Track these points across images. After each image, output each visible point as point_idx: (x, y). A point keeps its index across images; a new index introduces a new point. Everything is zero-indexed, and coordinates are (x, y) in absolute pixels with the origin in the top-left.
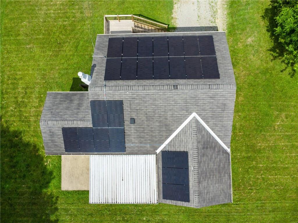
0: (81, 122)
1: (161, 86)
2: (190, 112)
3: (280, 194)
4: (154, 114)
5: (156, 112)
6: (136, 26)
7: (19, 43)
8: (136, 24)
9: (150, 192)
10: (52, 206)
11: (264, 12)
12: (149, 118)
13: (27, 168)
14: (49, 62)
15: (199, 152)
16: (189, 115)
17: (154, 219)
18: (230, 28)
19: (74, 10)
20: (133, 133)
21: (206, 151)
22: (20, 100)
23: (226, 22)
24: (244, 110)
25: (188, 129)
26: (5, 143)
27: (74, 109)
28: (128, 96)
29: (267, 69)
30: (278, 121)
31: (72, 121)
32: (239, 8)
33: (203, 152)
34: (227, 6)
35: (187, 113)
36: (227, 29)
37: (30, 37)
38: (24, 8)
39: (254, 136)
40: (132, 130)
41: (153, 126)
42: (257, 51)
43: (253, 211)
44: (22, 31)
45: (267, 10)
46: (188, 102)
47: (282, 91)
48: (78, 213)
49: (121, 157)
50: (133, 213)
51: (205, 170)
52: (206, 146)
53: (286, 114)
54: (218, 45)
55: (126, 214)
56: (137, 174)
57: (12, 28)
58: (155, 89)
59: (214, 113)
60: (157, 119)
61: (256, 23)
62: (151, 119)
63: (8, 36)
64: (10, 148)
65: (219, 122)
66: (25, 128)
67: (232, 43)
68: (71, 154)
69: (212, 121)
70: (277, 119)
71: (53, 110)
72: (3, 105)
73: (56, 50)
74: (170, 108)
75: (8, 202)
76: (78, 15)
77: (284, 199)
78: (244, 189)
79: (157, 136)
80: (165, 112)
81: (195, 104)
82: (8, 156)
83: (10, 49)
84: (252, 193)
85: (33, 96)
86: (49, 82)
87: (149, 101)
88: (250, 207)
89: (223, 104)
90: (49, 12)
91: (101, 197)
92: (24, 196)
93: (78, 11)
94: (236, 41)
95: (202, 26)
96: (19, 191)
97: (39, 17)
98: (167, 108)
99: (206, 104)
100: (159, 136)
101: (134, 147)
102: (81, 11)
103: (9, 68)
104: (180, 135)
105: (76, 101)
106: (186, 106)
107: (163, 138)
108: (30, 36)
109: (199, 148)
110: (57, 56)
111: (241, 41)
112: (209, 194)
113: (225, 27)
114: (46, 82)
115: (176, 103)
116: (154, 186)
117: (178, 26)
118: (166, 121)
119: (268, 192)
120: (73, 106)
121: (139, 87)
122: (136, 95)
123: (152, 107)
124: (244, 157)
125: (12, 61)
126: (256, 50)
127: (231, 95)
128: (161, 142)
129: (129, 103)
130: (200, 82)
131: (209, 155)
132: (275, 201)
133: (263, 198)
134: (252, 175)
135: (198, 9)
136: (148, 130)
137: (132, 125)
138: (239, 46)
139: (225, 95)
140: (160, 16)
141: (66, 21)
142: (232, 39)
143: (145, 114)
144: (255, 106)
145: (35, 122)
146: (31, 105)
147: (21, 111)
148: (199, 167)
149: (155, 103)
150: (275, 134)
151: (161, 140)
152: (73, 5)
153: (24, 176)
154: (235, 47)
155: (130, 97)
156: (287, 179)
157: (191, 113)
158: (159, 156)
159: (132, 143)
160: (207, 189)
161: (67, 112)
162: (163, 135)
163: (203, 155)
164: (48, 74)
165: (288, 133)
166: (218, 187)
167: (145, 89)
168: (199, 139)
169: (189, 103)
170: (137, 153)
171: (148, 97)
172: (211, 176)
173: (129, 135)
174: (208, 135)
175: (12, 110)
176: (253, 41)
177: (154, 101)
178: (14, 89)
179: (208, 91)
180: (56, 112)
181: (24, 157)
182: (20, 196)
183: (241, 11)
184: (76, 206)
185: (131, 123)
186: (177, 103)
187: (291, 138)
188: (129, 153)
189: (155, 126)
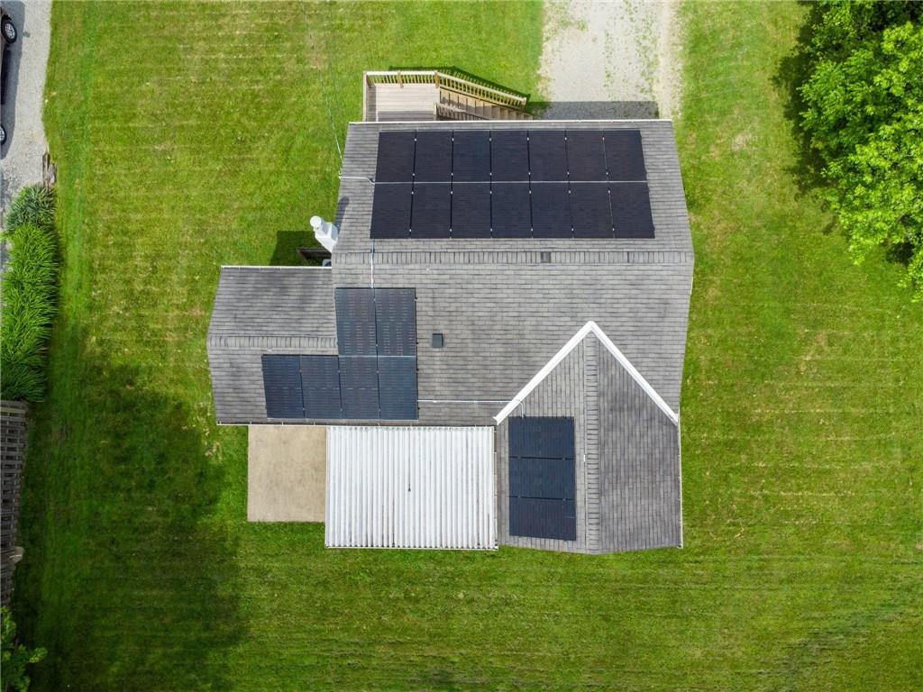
0: (311, 342)
1: (510, 255)
2: (579, 319)
3: (807, 540)
4: (491, 323)
5: (497, 318)
6: (443, 101)
7: (133, 138)
8: (445, 94)
9: (478, 520)
10: (223, 561)
11: (779, 66)
12: (479, 334)
13: (159, 463)
14: (215, 188)
15: (602, 418)
16: (577, 328)
17: (484, 595)
18: (690, 107)
19: (280, 52)
20: (439, 371)
21: (618, 416)
22: (138, 287)
23: (679, 90)
24: (720, 322)
25: (576, 361)
26: (100, 398)
27: (291, 309)
28: (428, 277)
29: (783, 217)
30: (809, 351)
31: (288, 339)
32: (714, 56)
33: (610, 420)
34: (685, 48)
35: (574, 323)
36: (682, 111)
37: (164, 124)
38: (145, 44)
39: (744, 389)
40: (436, 363)
41: (488, 354)
42: (759, 169)
43: (737, 580)
44: (142, 105)
45: (786, 62)
46: (576, 296)
47: (821, 274)
48: (291, 579)
49: (407, 432)
50: (431, 580)
51: (614, 463)
52: (618, 405)
53: (829, 335)
54: (654, 153)
55: (413, 584)
56: (446, 475)
57: (114, 96)
58: (495, 261)
59: (639, 324)
60: (499, 337)
61: (758, 97)
62: (485, 337)
63: (105, 119)
64: (113, 413)
65: (652, 347)
66: (153, 360)
67: (693, 146)
68: (280, 423)
69: (634, 342)
70: (806, 344)
71: (238, 312)
72: (94, 300)
73: (232, 157)
74: (531, 310)
75: (109, 549)
76: (290, 66)
77: (819, 551)
78: (716, 523)
79: (498, 380)
80: (520, 319)
81: (592, 300)
82: (109, 432)
83: (111, 153)
84: (735, 533)
85: (173, 277)
86: (216, 243)
87: (482, 291)
88: (730, 569)
89: (662, 301)
90: (213, 57)
91: (355, 532)
92: (152, 535)
93: (290, 55)
94: (705, 141)
95: (616, 100)
96: (137, 521)
97: (188, 70)
98: (523, 309)
99: (620, 301)
100: (504, 380)
101: (441, 406)
102: (298, 57)
103: (109, 203)
104: (554, 378)
105: (295, 290)
106: (571, 306)
107: (511, 385)
108: (163, 119)
109: (602, 409)
110: (234, 174)
111: (718, 141)
112: (623, 522)
113: (678, 105)
114: (205, 243)
115: (546, 296)
116: (488, 506)
117: (553, 99)
118: (521, 341)
119: (779, 532)
120: (288, 301)
121: (457, 255)
122: (448, 277)
123: (488, 305)
124: (719, 443)
125: (116, 185)
126: (756, 166)
127: (682, 278)
128: (508, 393)
129: (431, 295)
130: (607, 246)
131: (626, 427)
132: (794, 556)
133: (763, 547)
134: (738, 488)
135: (607, 54)
136: (476, 363)
137: (437, 350)
138: (713, 154)
139: (666, 278)
140: (508, 72)
141: (260, 81)
142: (694, 135)
143: (470, 323)
144: (749, 313)
145: (179, 345)
146: (169, 301)
147: (141, 316)
148: (601, 455)
149: (494, 296)
150: (799, 384)
151: (507, 389)
152: (277, 40)
153: (152, 485)
154: (703, 157)
155: (434, 281)
156: (827, 501)
157: (582, 323)
158: (503, 430)
159: (437, 397)
160: (619, 511)
161: (274, 317)
162: (514, 376)
163: (612, 427)
164: (211, 221)
165: (832, 383)
166: (646, 506)
167: (472, 262)
168: (602, 387)
169: (580, 296)
170: (448, 422)
171: (477, 281)
172: (631, 480)
173: (428, 377)
174: (625, 378)
175: (118, 313)
176: (747, 144)
177: (493, 291)
178: (123, 259)
179: (624, 268)
180: (246, 316)
181: (151, 436)
182: (140, 534)
183: (720, 64)
184: (284, 561)
185: (434, 346)
186: (550, 296)
187: (841, 397)
188: (425, 422)
189: (492, 354)
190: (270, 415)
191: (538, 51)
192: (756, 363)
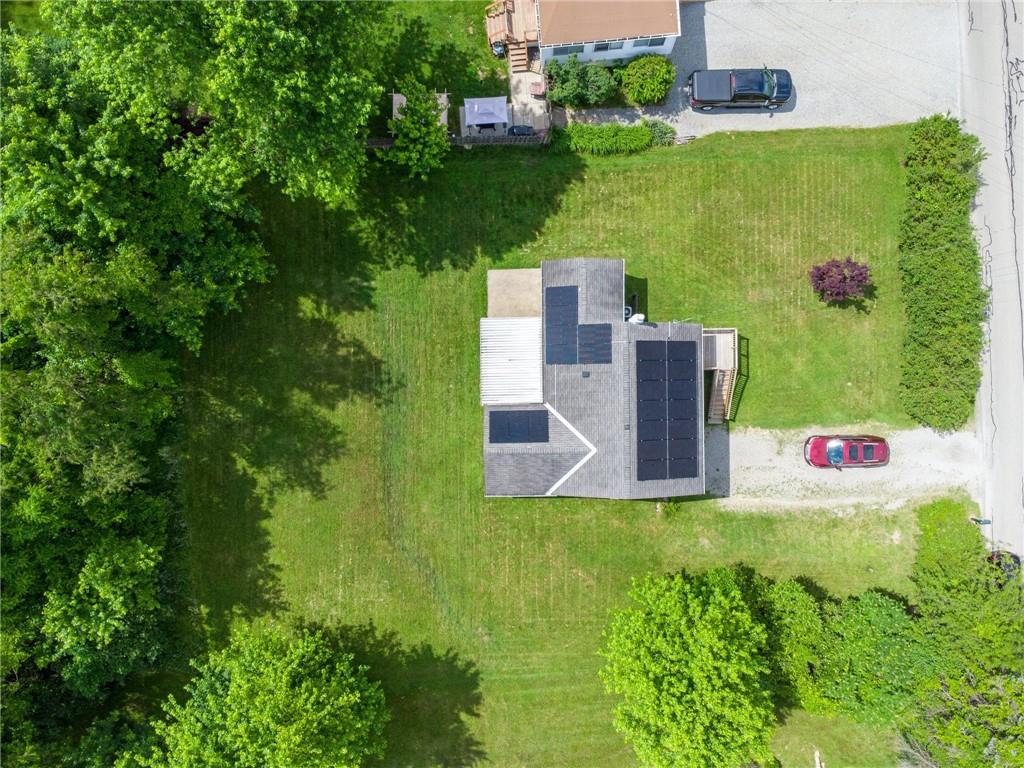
2: (597, 445)
3: (483, 569)
4: (595, 401)
5: (597, 403)
6: (723, 373)
7: (704, 189)
8: (728, 373)
12: (589, 395)
13: (518, 220)
14: (674, 240)
15: (549, 456)
16: (593, 443)
17: (452, 399)
19: (759, 273)
20: (571, 374)
21: (550, 464)
22: (615, 200)
24: (599, 526)
25: (577, 443)
27: (601, 298)
28: (617, 370)
30: (584, 575)
32: (759, 530)
33: (548, 460)
37: (713, 207)
39: (562, 538)
40: (575, 373)
41: (579, 399)
42: (688, 551)
43: (462, 531)
44: (725, 193)
49: (539, 358)
51: (527, 462)
52: (555, 464)
53: (593, 586)
54: (684, 483)
56: (517, 379)
58: (626, 402)
59: (595, 474)
60: (588, 405)
61: (731, 553)
62: (588, 398)
64: (545, 192)
65: (584, 481)
69: (587, 473)
70: (588, 573)
71: (599, 271)
72: (608, 175)
73: (693, 248)
74: (602, 421)
75: (472, 197)
76: (750, 279)
77: (477, 575)
79: (566, 405)
80: (597, 415)
81: (606, 451)
82: (534, 190)
83: (696, 177)
84: (486, 531)
85: (621, 220)
87: (610, 396)
88: (468, 528)
90: (756, 233)
92: (480, 220)
93: (757, 279)
94: (706, 523)
96: (487, 210)
97: (748, 218)
98: (602, 416)
99: (607, 465)
100: (566, 407)
101: (553, 376)
102: (756, 283)
103: (665, 178)
105: (611, 299)
106: (604, 440)
107: (564, 411)
108: (716, 206)
109: (553, 456)
110: (683, 251)
111: (705, 530)
112: (498, 466)
114: (642, 237)
115: (609, 428)
117: (731, 436)
118: (586, 416)
119: (487, 554)
120: (605, 297)
121: (628, 383)
122: (617, 379)
123: (604, 399)
125: (676, 181)
126: (690, 550)
128: (560, 410)
129: (608, 371)
130: (634, 457)
131: (544, 468)
132: (474, 562)
133: (479, 546)
134: (510, 533)
135: (761, 467)
136: (575, 394)
137: (581, 374)
141: (741, 262)
143: (595, 391)
144: (605, 543)
145: (583, 226)
146: (608, 218)
147: (599, 203)
148: (531, 455)
149: (608, 402)
150: (566, 568)
151: (562, 409)
152: (767, 271)
153: (506, 217)
154: (697, 522)
155: (615, 373)
156: (504, 580)
157: (595, 445)
158: (542, 407)
159: (558, 374)
160: (504, 464)
161: (597, 290)
162: (568, 412)
163: (544, 461)
164: (655, 239)
165: (566, 587)
166: (505, 478)
167: (625, 391)
168: (564, 456)
169: (609, 444)
170: (545, 379)
171: (615, 394)
172: (518, 470)
173: (568, 369)
175: (600, 190)
176: (703, 546)
177: (611, 402)
178: (632, 189)
179: (623, 466)
180: (597, 276)
181: (532, 214)
182: (480, 213)
183: (753, 533)
185: (583, 372)
186: (608, 430)
187: (560, 591)
188: (545, 368)
189: (579, 402)
190: (547, 289)
191: (764, 426)
192: (577, 546)
